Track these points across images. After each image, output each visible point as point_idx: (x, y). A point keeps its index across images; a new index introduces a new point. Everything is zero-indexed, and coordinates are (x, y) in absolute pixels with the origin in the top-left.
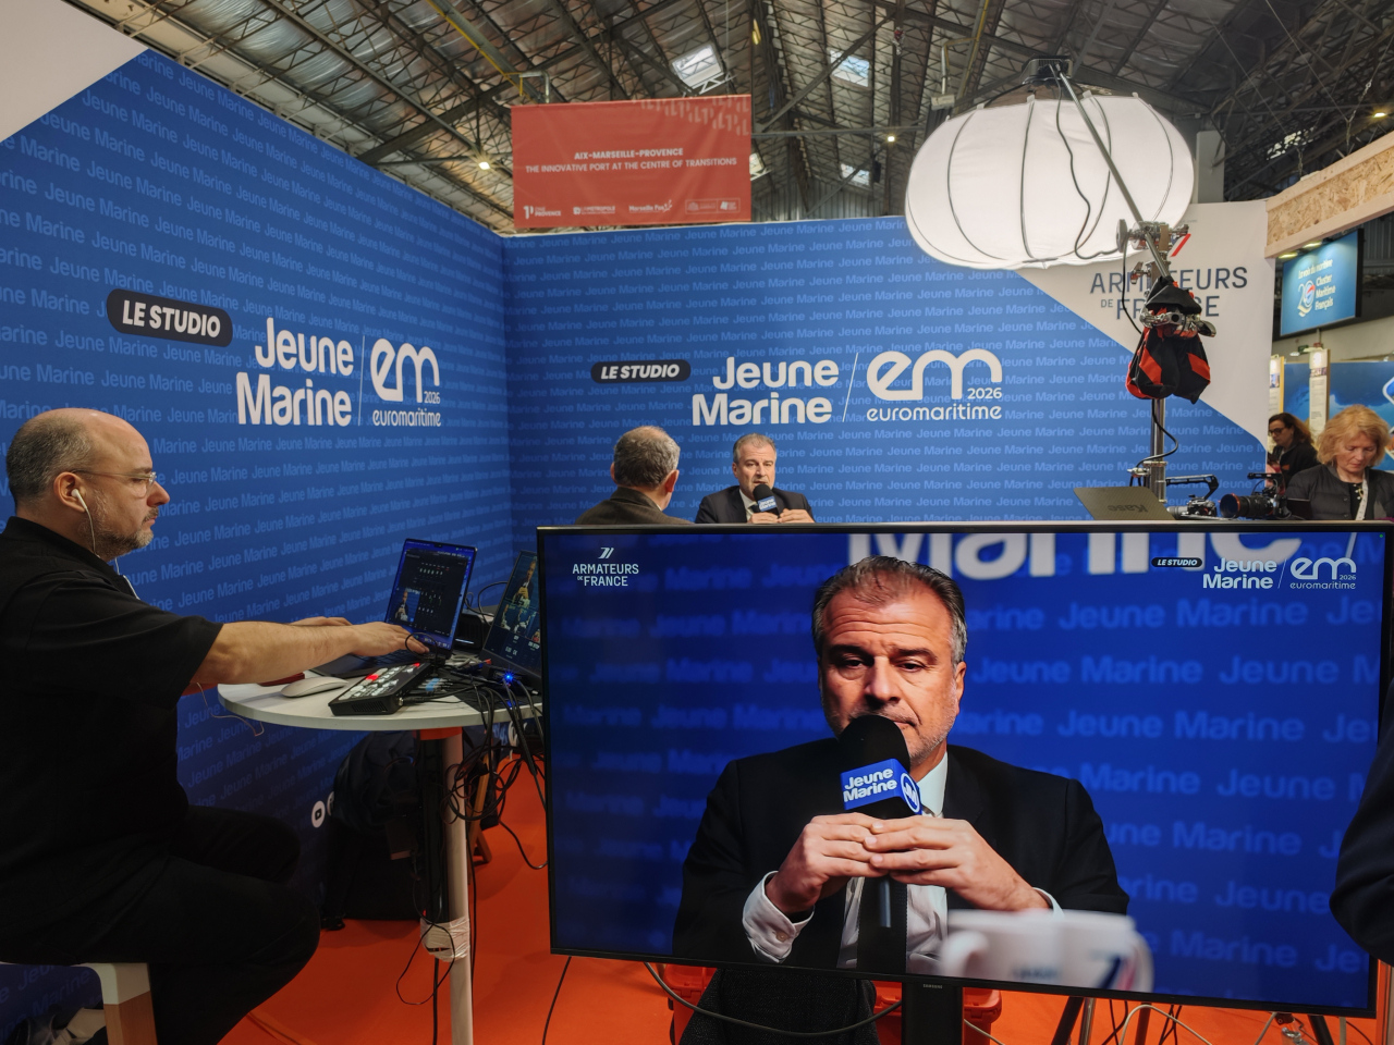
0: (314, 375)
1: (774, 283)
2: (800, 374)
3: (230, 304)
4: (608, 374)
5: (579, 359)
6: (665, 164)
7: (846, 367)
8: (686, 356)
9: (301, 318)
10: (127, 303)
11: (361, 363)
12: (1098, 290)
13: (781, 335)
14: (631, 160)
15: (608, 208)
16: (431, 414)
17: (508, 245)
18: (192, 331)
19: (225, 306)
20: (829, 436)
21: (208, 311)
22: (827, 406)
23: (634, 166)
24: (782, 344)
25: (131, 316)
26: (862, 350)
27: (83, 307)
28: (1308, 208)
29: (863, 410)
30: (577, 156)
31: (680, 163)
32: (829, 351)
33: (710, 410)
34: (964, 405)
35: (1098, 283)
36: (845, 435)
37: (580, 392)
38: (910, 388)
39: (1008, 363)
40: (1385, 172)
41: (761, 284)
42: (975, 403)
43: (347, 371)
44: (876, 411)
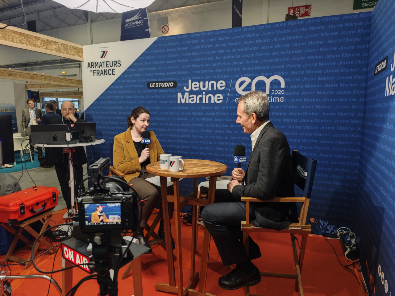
0: (205, 91)
3: (176, 79)
9: (202, 78)
10: (151, 84)
11: (229, 86)
18: (166, 86)
21: (170, 82)
25: (152, 86)
43: (222, 88)
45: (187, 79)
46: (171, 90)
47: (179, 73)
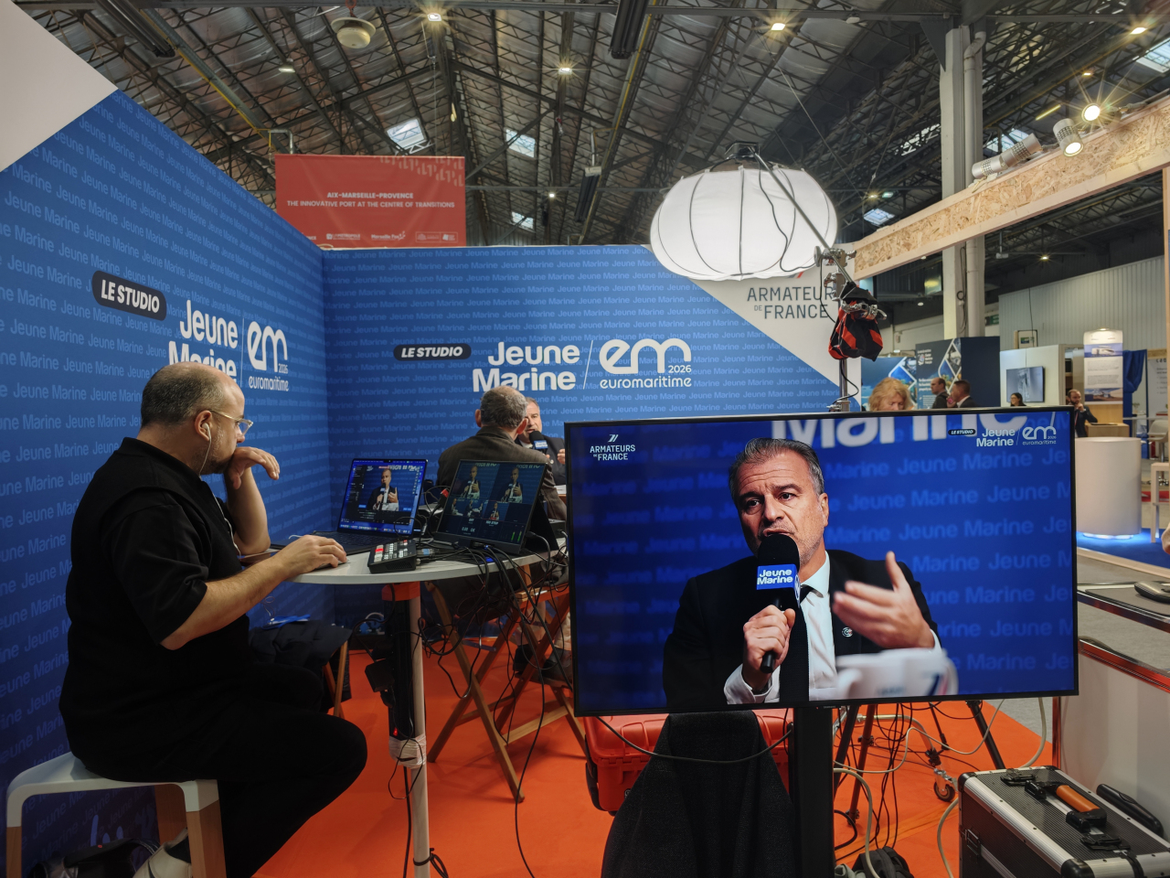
0: (214, 346)
1: (532, 289)
2: (552, 354)
3: (164, 287)
4: (407, 353)
5: (384, 342)
6: (399, 204)
7: (584, 350)
8: (467, 341)
9: (207, 301)
10: (104, 282)
11: (241, 339)
12: (752, 299)
13: (538, 327)
14: (372, 200)
15: (354, 236)
16: (283, 381)
17: (327, 256)
18: (143, 307)
19: (162, 289)
20: (574, 399)
21: (150, 291)
22: (572, 378)
23: (375, 204)
24: (539, 333)
25: (107, 293)
26: (596, 338)
27: (78, 283)
28: (882, 249)
29: (597, 380)
30: (329, 195)
31: (411, 204)
32: (573, 338)
33: (486, 380)
34: (666, 377)
35: (752, 294)
36: (586, 398)
37: (385, 367)
38: (629, 365)
39: (695, 348)
40: (935, 227)
41: (522, 290)
42: (673, 376)
43: (234, 345)
44: (606, 381)
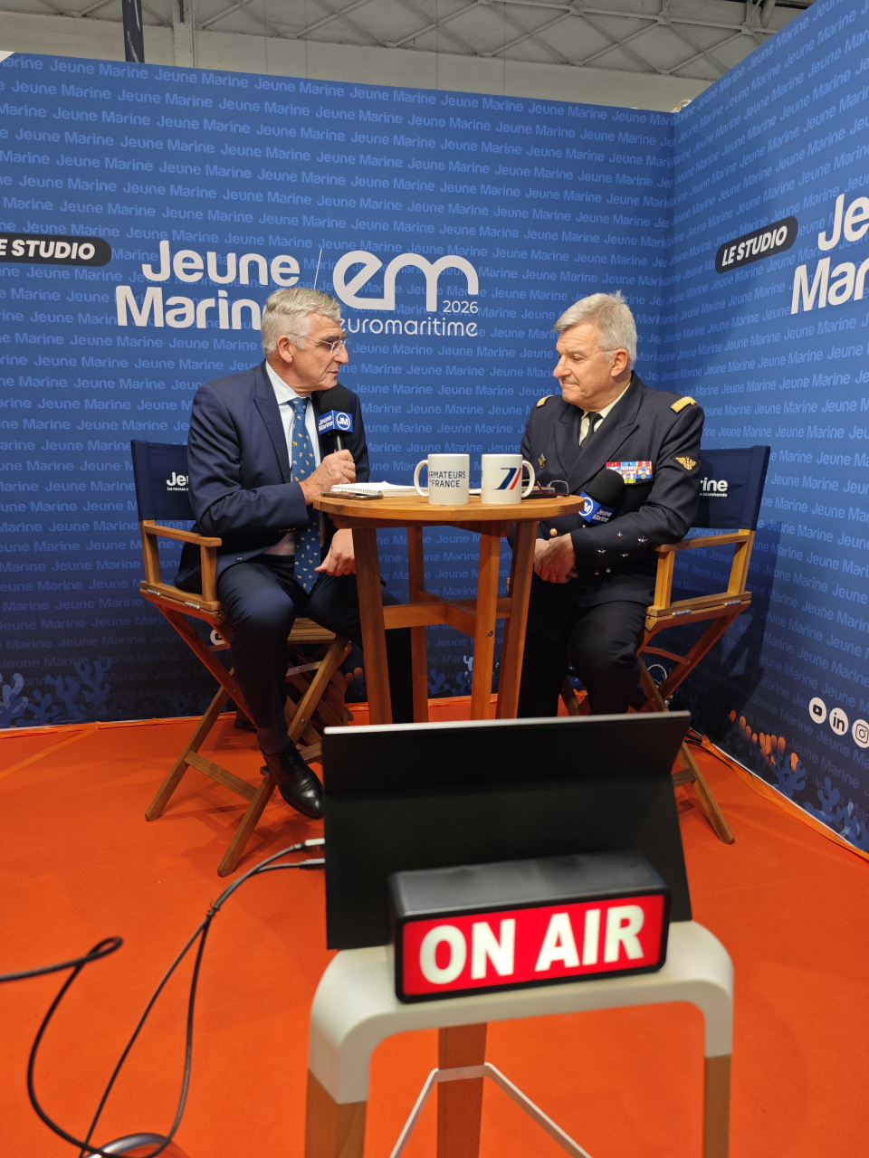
0: (231, 287)
5: (708, 245)
11: (314, 275)
16: (457, 324)
19: (102, 234)
33: (810, 287)
37: (705, 289)
45: (151, 235)
46: (85, 271)
47: (116, 209)
